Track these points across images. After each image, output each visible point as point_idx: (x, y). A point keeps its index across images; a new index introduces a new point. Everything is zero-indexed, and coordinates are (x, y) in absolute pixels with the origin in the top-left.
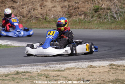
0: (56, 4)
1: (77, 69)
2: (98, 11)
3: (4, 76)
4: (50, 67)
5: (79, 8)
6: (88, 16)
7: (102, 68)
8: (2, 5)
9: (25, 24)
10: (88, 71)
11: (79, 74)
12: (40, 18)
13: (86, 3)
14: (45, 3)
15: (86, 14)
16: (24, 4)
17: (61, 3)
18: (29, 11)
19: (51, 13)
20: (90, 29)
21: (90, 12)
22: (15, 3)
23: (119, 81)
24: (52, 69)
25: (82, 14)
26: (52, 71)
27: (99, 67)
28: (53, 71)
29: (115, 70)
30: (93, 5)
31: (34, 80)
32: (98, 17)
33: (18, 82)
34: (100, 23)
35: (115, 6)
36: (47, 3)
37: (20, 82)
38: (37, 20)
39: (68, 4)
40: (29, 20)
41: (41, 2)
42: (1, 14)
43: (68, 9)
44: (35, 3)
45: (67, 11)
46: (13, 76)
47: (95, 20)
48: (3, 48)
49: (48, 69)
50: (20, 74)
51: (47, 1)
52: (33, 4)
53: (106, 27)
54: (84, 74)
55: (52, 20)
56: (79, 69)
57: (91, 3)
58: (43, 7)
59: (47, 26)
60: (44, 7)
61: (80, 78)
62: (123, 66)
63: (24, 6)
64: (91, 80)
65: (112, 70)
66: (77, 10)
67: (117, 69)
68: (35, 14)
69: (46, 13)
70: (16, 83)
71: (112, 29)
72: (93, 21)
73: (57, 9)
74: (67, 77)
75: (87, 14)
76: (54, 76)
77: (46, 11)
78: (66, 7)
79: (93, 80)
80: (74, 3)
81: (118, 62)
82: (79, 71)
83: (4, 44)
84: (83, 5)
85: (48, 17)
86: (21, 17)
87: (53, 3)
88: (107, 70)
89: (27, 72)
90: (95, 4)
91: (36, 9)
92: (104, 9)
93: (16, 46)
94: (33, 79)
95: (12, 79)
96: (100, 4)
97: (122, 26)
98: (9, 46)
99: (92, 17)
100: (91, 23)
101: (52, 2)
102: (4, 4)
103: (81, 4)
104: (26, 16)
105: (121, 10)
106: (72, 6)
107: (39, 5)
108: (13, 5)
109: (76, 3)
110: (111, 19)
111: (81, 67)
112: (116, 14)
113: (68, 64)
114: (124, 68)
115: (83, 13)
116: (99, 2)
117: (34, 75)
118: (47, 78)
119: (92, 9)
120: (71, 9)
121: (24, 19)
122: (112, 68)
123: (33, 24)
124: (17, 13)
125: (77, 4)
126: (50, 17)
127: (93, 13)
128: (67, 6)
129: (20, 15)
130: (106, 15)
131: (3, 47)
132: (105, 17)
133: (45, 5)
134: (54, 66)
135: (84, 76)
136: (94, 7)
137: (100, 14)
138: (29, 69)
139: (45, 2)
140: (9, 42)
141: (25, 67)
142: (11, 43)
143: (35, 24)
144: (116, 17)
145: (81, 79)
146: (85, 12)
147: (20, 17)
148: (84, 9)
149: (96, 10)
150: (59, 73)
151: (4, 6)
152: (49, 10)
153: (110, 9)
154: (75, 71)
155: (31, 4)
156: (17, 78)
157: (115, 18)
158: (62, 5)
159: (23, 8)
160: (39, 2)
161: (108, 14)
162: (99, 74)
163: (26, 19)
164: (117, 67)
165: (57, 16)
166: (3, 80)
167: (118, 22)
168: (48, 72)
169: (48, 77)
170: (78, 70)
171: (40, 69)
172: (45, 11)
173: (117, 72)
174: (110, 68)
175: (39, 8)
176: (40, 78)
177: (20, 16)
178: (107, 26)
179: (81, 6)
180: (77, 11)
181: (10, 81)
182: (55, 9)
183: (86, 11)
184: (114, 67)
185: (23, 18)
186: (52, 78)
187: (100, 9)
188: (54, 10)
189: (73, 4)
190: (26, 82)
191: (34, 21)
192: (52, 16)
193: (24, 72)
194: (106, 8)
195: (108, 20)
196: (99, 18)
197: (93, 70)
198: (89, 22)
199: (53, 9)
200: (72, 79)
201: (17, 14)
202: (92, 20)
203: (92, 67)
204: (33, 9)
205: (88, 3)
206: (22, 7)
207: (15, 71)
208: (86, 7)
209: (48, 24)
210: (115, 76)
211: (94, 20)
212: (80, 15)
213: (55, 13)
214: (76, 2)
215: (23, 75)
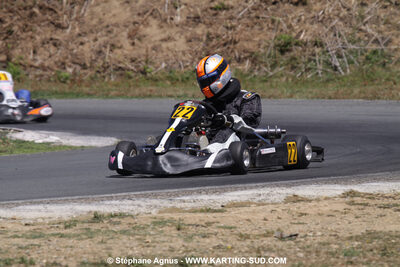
0: (173, 32)
1: (259, 205)
2: (288, 50)
3: (62, 226)
4: (184, 202)
5: (235, 43)
6: (262, 62)
7: (326, 202)
8: (24, 35)
9: (87, 86)
10: (289, 211)
11: (265, 219)
12: (128, 70)
13: (256, 27)
14: (143, 30)
15: (255, 59)
16: (85, 33)
17: (186, 28)
18: (100, 52)
19: (160, 55)
20: (269, 97)
21: (268, 52)
22: (59, 31)
23: (379, 238)
24: (189, 206)
25: (246, 58)
26: (190, 212)
27: (318, 200)
28: (194, 211)
29: (361, 207)
30: (274, 35)
31: (145, 235)
32: (290, 66)
33: (102, 242)
34: (296, 82)
35: (335, 35)
36: (148, 30)
37: (109, 242)
38: (121, 75)
39: (206, 31)
40: (98, 75)
41: (131, 26)
42: (21, 59)
43: (207, 45)
44: (115, 29)
45: (203, 50)
46: (86, 225)
47: (282, 75)
48: (41, 152)
49: (179, 205)
50: (105, 222)
51: (147, 25)
52: (110, 32)
53: (311, 92)
54: (279, 218)
55: (161, 77)
56: (263, 205)
57: (269, 29)
58: (136, 41)
59: (151, 91)
60: (139, 39)
61: (269, 229)
62: (384, 196)
63: (85, 39)
64: (302, 234)
65: (353, 207)
66: (232, 46)
67: (366, 205)
68: (115, 59)
69: (147, 56)
70: (99, 243)
71: (330, 98)
72: (275, 76)
73: (175, 45)
74: (235, 228)
75: (260, 59)
76: (198, 226)
77: (147, 51)
78: (202, 40)
79: (306, 235)
80: (221, 27)
81: (367, 185)
82: (263, 211)
83: (41, 141)
84: (247, 33)
85: (151, 67)
86: (78, 67)
87: (165, 28)
88: (341, 207)
89: (122, 215)
90: (282, 30)
91: (119, 45)
92: (306, 44)
93: (73, 145)
94: (142, 232)
95: (85, 234)
96: (293, 30)
97: (356, 91)
98: (55, 147)
99: (273, 66)
100: (269, 84)
101: (162, 27)
102: (30, 33)
103: (242, 30)
104: (91, 63)
105: (351, 47)
106: (218, 36)
107: (125, 34)
108: (54, 36)
109: (227, 28)
110: (325, 72)
111: (267, 202)
112: (339, 56)
113: (231, 194)
114: (386, 202)
115: (246, 55)
116: (290, 27)
117: (145, 222)
118: (179, 229)
119: (272, 45)
120: (214, 46)
121: (85, 74)
122: (352, 203)
123: (109, 87)
124: (67, 58)
125: (230, 32)
126: (157, 68)
127: (275, 57)
128: (204, 38)
129: (74, 63)
130: (310, 60)
131: (38, 149)
132: (309, 66)
133: (142, 33)
134: (194, 197)
135: (281, 224)
136: (279, 40)
137: (294, 58)
138: (127, 207)
139: (142, 27)
140: (53, 135)
141: (113, 202)
142: (57, 138)
143: (116, 85)
144: (338, 64)
145: (273, 233)
146: (253, 53)
147: (75, 69)
148: (249, 46)
149: (284, 48)
150: (210, 217)
151: (29, 39)
152: (154, 48)
153: (321, 45)
154: (254, 212)
155: (104, 33)
156: (99, 230)
157: (335, 68)
158: (188, 34)
159: (82, 44)
160: (126, 26)
161: (317, 58)
162: (319, 220)
163: (90, 73)
164: (365, 201)
165: (176, 66)
166: (62, 236)
167: (345, 79)
168: (181, 216)
169: (183, 227)
170: (261, 207)
171: (156, 207)
172: (144, 51)
173: (368, 214)
174: (347, 203)
175: (126, 43)
176: (162, 232)
177: (74, 66)
178: (316, 90)
179: (242, 36)
180: (232, 51)
181: (82, 239)
182: (170, 44)
183: (255, 50)
184: (358, 200)
185: (82, 72)
186: (192, 230)
187: (293, 43)
188: (168, 48)
189: (219, 32)
190: (125, 240)
191: (113, 80)
192: (161, 64)
193: (116, 215)
194: (311, 42)
195: (317, 73)
196: (293, 68)
197: (302, 208)
198: (266, 81)
199: (164, 45)
200: (248, 233)
201: (67, 61)
202: (271, 74)
203: (296, 199)
204: (108, 46)
205: (262, 29)
206: (80, 39)
207: (90, 212)
208: (257, 39)
209: (152, 85)
210: (364, 223)
211: (279, 75)
212: (240, 61)
213: (171, 55)
214: (229, 25)
215: (115, 223)
